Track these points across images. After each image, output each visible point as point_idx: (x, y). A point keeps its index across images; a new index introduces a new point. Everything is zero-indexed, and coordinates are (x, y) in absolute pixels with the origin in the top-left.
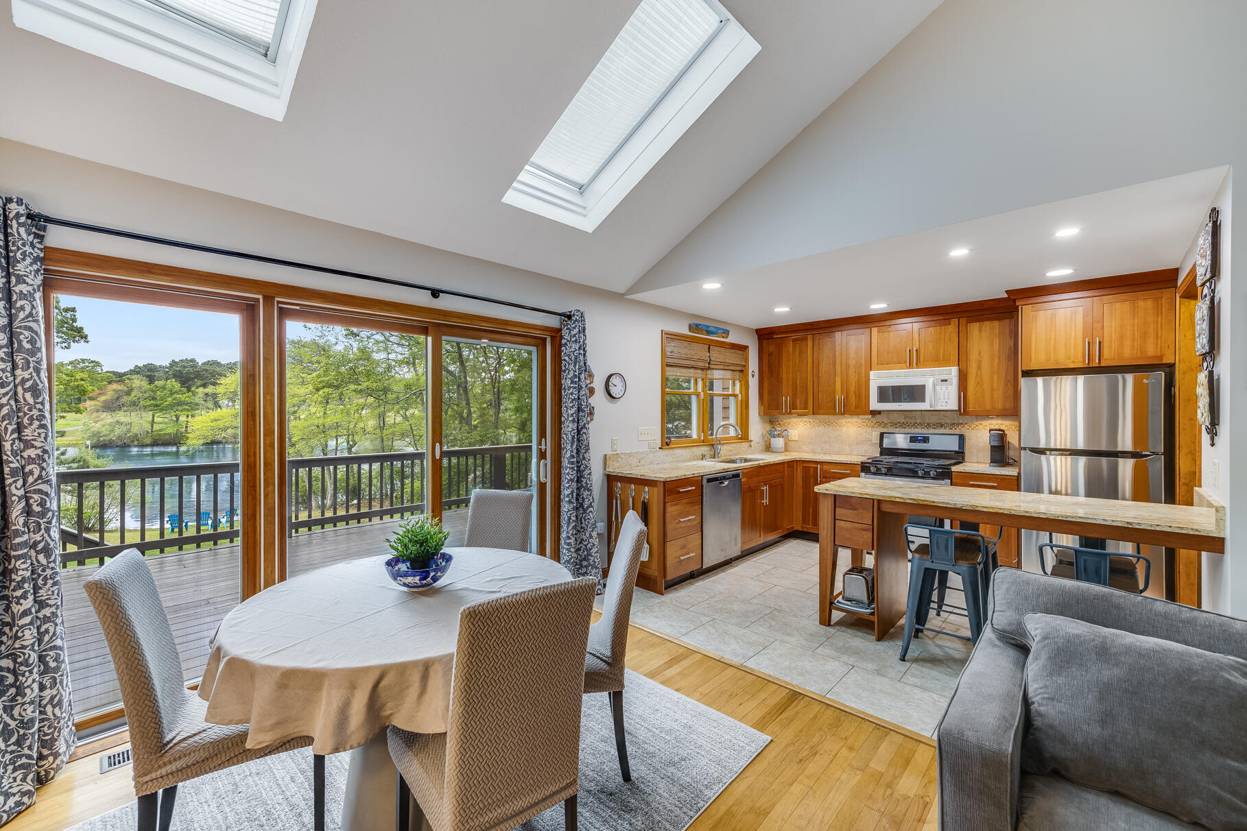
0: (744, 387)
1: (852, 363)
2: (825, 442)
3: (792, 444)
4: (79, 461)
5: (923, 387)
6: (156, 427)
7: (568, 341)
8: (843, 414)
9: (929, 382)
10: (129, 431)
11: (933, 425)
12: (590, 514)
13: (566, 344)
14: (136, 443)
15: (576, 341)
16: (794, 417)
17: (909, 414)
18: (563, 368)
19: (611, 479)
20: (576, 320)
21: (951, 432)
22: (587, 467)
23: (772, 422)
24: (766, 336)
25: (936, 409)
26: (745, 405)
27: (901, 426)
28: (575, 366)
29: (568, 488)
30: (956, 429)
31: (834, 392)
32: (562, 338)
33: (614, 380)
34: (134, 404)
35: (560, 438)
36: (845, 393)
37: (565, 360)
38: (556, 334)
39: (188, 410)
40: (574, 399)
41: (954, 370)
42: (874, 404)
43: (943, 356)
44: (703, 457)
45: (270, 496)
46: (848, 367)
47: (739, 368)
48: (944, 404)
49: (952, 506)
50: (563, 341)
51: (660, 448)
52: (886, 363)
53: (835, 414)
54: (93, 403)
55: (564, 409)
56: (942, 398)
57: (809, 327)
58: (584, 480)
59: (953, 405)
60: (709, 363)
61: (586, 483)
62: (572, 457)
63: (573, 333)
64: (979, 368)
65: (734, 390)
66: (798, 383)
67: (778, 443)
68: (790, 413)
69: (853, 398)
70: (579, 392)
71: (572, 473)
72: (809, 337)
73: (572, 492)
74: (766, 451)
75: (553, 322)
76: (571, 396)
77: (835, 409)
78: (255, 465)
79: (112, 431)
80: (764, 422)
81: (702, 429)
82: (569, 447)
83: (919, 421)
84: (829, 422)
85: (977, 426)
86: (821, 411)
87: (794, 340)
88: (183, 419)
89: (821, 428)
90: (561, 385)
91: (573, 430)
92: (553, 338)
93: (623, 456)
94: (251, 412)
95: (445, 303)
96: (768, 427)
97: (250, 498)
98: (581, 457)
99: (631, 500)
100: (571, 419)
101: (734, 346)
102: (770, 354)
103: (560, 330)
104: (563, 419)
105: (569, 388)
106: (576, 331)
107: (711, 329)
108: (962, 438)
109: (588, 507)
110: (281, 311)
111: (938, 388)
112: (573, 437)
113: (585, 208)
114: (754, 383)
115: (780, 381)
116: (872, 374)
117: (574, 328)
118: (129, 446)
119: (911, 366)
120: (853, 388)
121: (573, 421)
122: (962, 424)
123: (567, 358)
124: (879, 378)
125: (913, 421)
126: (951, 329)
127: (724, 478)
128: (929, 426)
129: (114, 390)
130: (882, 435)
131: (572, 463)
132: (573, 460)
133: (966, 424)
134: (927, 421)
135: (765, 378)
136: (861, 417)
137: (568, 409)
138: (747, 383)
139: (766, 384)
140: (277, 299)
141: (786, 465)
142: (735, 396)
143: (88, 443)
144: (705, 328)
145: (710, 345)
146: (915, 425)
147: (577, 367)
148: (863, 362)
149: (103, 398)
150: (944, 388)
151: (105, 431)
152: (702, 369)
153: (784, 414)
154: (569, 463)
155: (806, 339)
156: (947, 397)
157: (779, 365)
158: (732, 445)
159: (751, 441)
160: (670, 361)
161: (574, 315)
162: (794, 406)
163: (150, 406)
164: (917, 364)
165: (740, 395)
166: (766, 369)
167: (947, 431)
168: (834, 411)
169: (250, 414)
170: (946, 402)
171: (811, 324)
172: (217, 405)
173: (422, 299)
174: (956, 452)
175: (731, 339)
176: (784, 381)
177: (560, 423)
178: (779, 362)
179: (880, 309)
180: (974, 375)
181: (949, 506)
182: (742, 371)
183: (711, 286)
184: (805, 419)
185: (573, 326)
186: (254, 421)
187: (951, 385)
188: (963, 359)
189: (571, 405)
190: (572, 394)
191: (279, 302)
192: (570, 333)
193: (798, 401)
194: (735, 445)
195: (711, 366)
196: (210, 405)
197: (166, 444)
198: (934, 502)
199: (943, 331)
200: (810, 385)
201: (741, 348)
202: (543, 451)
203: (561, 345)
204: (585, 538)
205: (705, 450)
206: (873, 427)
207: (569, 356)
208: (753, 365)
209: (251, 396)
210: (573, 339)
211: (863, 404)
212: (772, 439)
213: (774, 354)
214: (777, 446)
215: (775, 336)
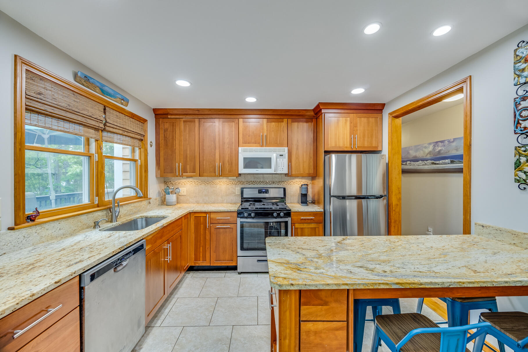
0: (143, 154)
1: (227, 141)
3: (182, 198)
5: (270, 159)
8: (220, 176)
9: (273, 156)
16: (185, 179)
17: (257, 176)
21: (280, 186)
23: (166, 183)
24: (162, 115)
25: (277, 172)
26: (144, 169)
31: (215, 161)
36: (222, 161)
41: (286, 150)
42: (242, 170)
43: (280, 140)
46: (224, 143)
47: (138, 137)
48: (282, 170)
52: (248, 142)
53: (215, 176)
59: (286, 171)
60: (105, 125)
64: (297, 149)
66: (188, 153)
68: (182, 176)
69: (227, 166)
74: (162, 205)
77: (215, 173)
80: (160, 182)
86: (205, 174)
87: (184, 122)
96: (163, 186)
101: (134, 116)
102: (166, 130)
107: (106, 89)
108: (285, 190)
111: (278, 160)
114: (152, 152)
115: (173, 151)
116: (240, 149)
119: (263, 146)
120: (227, 159)
125: (259, 180)
126: (283, 124)
130: (242, 189)
135: (162, 149)
138: (146, 150)
139: (162, 153)
144: (98, 85)
145: (106, 106)
148: (234, 141)
150: (281, 159)
153: (177, 176)
155: (195, 121)
156: (282, 165)
157: (173, 138)
159: (150, 199)
162: (185, 170)
164: (266, 144)
165: (140, 161)
166: (162, 141)
168: (214, 174)
171: (198, 110)
176: (177, 151)
178: (173, 136)
180: (295, 153)
182: (142, 140)
184: (191, 180)
187: (285, 158)
188: (290, 143)
193: (188, 167)
194: (136, 204)
195: (107, 128)
199: (279, 125)
206: (236, 184)
211: (234, 169)
212: (167, 196)
213: (169, 130)
214: (171, 201)
215: (169, 117)
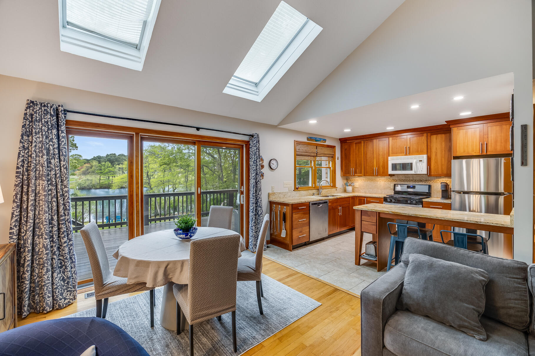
0: (333, 164)
1: (381, 153)
2: (370, 188)
3: (356, 189)
4: (74, 195)
5: (411, 164)
6: (101, 181)
7: (252, 146)
8: (377, 176)
9: (414, 162)
10: (91, 183)
11: (418, 181)
12: (261, 217)
13: (251, 147)
14: (94, 188)
15: (255, 146)
16: (357, 177)
17: (407, 176)
18: (250, 157)
19: (271, 203)
20: (255, 137)
21: (425, 184)
22: (260, 198)
23: (347, 179)
24: (344, 141)
25: (417, 173)
26: (334, 172)
27: (403, 181)
28: (255, 156)
29: (252, 206)
30: (427, 182)
31: (373, 166)
32: (250, 145)
33: (272, 162)
34: (93, 172)
35: (249, 186)
36: (378, 166)
37: (251, 154)
38: (247, 143)
39: (113, 174)
40: (254, 170)
41: (425, 157)
42: (390, 172)
43: (421, 149)
44: (313, 194)
45: (138, 207)
46: (379, 155)
47: (331, 156)
48: (421, 171)
49: (407, 215)
50: (250, 146)
51: (294, 190)
52: (396, 153)
53: (374, 176)
54: (79, 171)
55: (250, 174)
56: (420, 168)
57: (362, 137)
58: (259, 203)
59: (424, 171)
60: (317, 154)
61: (259, 204)
62: (254, 193)
63: (254, 143)
64: (436, 155)
65: (329, 165)
66: (358, 162)
67: (349, 188)
68: (354, 175)
69: (381, 169)
70: (256, 167)
71: (253, 200)
72: (362, 142)
73: (254, 208)
74: (344, 192)
75: (246, 138)
76: (253, 169)
77: (374, 174)
78: (133, 195)
79: (86, 183)
80: (343, 179)
81: (314, 182)
82: (252, 189)
83: (411, 179)
84: (372, 179)
85: (437, 181)
86: (367, 174)
87: (356, 143)
88: (111, 178)
89: (369, 182)
90: (249, 164)
91: (254, 182)
92: (246, 145)
93: (276, 194)
94: (131, 175)
95: (202, 133)
96: (345, 181)
97: (131, 207)
98: (257, 194)
99: (279, 212)
100: (253, 178)
101: (328, 146)
103: (249, 142)
104: (250, 178)
105: (253, 165)
106: (255, 142)
107: (317, 139)
108: (430, 187)
109: (260, 214)
110: (141, 138)
111: (418, 164)
112: (254, 185)
113: (258, 92)
114: (338, 162)
115: (349, 161)
116: (389, 158)
117: (254, 141)
118: (91, 189)
119: (406, 155)
120: (381, 164)
121: (254, 179)
122: (430, 180)
123: (252, 153)
124: (392, 160)
125: (408, 179)
126: (424, 138)
127: (320, 203)
128: (415, 181)
129: (86, 166)
130: (395, 185)
131: (254, 196)
132: (254, 195)
133: (432, 180)
134: (415, 179)
135: (344, 160)
136: (386, 177)
137: (252, 174)
138: (335, 162)
139: (344, 163)
140: (140, 134)
141: (351, 198)
142: (330, 168)
143: (77, 187)
144: (314, 139)
145: (317, 146)
146: (409, 181)
147: (256, 157)
148: (386, 153)
149: (82, 170)
150: (421, 164)
151: (83, 183)
152: (313, 156)
153: (352, 176)
154: (252, 196)
155: (361, 143)
156: (422, 169)
157: (350, 154)
158: (328, 190)
159: (337, 188)
160: (298, 153)
161: (254, 135)
162: (356, 172)
163: (99, 173)
164: (409, 153)
165: (332, 168)
166: (344, 156)
167: (423, 183)
169: (131, 176)
170: (422, 171)
171: (363, 136)
172: (123, 172)
173: (193, 131)
174: (427, 193)
175: (328, 143)
176: (352, 161)
177: (249, 180)
178: (349, 154)
179: (392, 130)
180: (434, 159)
181: (406, 215)
182: (333, 157)
183: (313, 122)
184: (361, 178)
185: (254, 140)
186: (132, 179)
187: (424, 163)
188: (429, 151)
189: (253, 172)
190: (253, 168)
191: (141, 135)
192: (253, 143)
193: (358, 170)
194: (329, 189)
195: (317, 155)
196: (121, 172)
197: (105, 188)
198: (400, 213)
199: (420, 139)
200: (363, 163)
201: (332, 147)
202: (242, 191)
203: (249, 148)
204: (259, 227)
205: (315, 191)
206: (391, 182)
207: (252, 152)
208: (338, 154)
209: (131, 169)
210: (254, 145)
211: (386, 171)
212: (347, 187)
213: (347, 149)
214: (349, 190)
215: (347, 142)
